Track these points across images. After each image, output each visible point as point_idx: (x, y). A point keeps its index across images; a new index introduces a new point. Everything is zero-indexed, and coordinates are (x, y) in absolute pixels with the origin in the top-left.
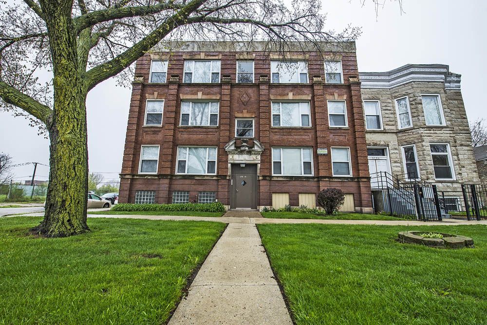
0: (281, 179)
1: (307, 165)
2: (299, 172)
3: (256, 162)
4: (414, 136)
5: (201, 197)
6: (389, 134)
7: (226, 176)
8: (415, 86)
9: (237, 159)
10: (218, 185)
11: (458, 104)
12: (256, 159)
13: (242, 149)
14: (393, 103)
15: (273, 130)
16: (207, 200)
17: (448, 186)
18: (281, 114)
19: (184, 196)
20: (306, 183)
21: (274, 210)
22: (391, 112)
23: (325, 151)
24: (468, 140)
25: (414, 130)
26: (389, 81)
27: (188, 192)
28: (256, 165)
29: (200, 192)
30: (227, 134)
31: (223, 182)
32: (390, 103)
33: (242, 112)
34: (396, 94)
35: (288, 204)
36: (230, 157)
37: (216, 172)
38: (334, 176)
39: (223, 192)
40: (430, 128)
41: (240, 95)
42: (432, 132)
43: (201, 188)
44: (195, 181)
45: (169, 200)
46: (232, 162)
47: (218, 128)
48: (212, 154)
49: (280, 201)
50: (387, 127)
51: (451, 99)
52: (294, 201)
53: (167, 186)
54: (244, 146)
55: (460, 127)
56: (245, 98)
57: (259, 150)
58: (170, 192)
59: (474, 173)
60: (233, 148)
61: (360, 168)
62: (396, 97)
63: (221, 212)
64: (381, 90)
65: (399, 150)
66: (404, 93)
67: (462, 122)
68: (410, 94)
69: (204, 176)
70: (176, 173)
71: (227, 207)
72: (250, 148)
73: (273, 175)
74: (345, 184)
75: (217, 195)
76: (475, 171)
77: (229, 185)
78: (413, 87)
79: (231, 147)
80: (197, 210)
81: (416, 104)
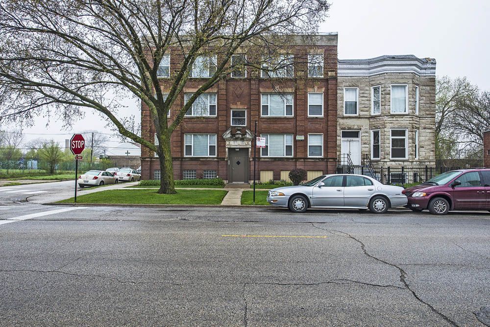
0: (267, 160)
1: (288, 148)
2: (282, 154)
3: (248, 147)
4: (381, 122)
5: (205, 174)
6: (362, 119)
7: (225, 158)
8: (387, 77)
9: (233, 144)
10: (218, 165)
11: (430, 90)
12: (247, 144)
13: (237, 136)
14: (370, 90)
15: (262, 120)
16: (210, 176)
17: (399, 164)
18: (269, 105)
19: (193, 174)
20: (287, 163)
21: (261, 184)
22: (367, 99)
23: (302, 138)
24: (432, 123)
25: (381, 117)
26: (369, 69)
27: (195, 170)
28: (248, 149)
29: (205, 171)
30: (224, 124)
31: (222, 163)
32: (367, 90)
33: (236, 104)
34: (373, 83)
35: (272, 178)
36: (227, 143)
37: (216, 155)
38: (309, 157)
39: (223, 170)
40: (393, 116)
41: (234, 88)
42: (394, 119)
43: (205, 168)
44: (200, 162)
45: (181, 177)
46: (229, 147)
47: (216, 118)
48: (212, 140)
49: (267, 176)
50: (362, 113)
51: (424, 86)
52: (277, 176)
53: (179, 166)
54: (238, 134)
55: (427, 112)
56: (239, 92)
57: (250, 137)
58: (182, 170)
59: (432, 152)
60: (229, 136)
61: (329, 151)
62: (372, 85)
63: (221, 185)
64: (361, 77)
65: (370, 133)
66: (378, 82)
67: (430, 107)
68: (382, 84)
69: (207, 158)
70: (185, 156)
71: (225, 182)
72: (242, 135)
73: (261, 156)
74: (318, 163)
75: (218, 172)
76: (433, 151)
77: (227, 164)
78: (385, 79)
79: (227, 135)
80: (205, 184)
81: (385, 94)
